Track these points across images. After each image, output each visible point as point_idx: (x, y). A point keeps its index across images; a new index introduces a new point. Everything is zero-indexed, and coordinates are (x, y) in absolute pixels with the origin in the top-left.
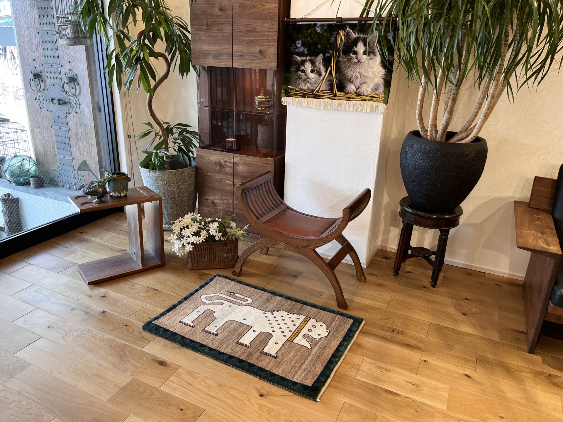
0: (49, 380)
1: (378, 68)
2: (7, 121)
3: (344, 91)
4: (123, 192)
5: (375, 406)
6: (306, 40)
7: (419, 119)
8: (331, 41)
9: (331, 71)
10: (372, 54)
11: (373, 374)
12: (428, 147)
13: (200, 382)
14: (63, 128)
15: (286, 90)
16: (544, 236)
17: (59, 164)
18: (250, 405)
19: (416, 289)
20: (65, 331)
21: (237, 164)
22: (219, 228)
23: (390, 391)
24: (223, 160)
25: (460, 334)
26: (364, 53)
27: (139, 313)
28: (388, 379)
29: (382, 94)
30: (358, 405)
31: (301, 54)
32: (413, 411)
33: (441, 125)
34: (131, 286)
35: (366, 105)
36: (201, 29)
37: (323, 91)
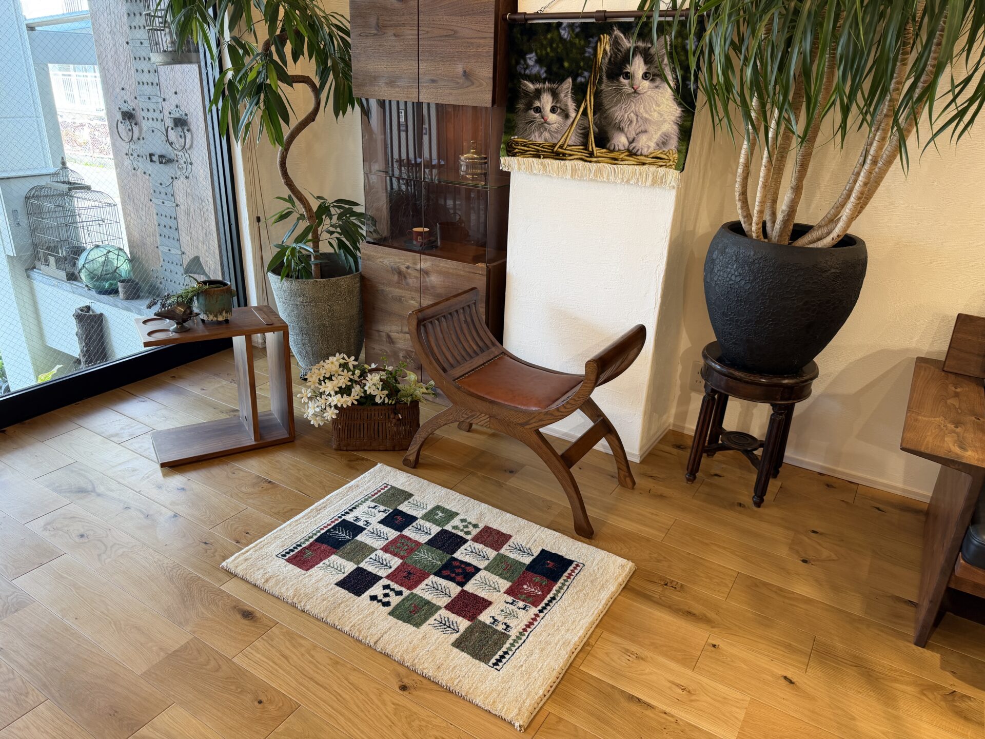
0: (58, 631)
1: (668, 105)
2: (88, 188)
3: (608, 146)
4: (221, 314)
5: (603, 725)
6: (544, 52)
7: (740, 200)
8: (587, 55)
9: (585, 110)
10: (658, 79)
11: (612, 663)
12: (752, 253)
13: (303, 655)
14: (168, 202)
15: (508, 144)
16: (958, 430)
17: (162, 260)
18: (379, 704)
19: (725, 507)
20: (105, 545)
21: (427, 273)
22: (383, 383)
23: (638, 698)
24: (404, 264)
25: (789, 598)
26: (645, 76)
27: (231, 523)
28: (639, 674)
29: (674, 151)
30: (573, 721)
31: (534, 79)
34: (230, 474)
35: (645, 173)
36: (367, 34)
37: (571, 146)
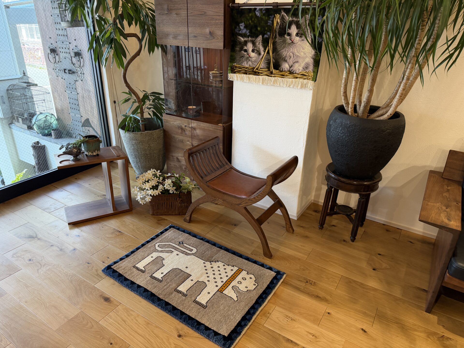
0: (17, 308)
2: (36, 85)
3: (279, 69)
4: (95, 151)
6: (248, 23)
7: (343, 95)
8: (269, 24)
9: (268, 51)
10: (303, 36)
11: (280, 323)
12: (349, 122)
13: (132, 320)
14: (74, 92)
15: (232, 67)
16: (448, 210)
17: (72, 120)
18: (168, 344)
19: (337, 242)
20: (40, 264)
21: (195, 129)
22: (173, 183)
23: (291, 340)
24: (184, 125)
25: (367, 289)
26: (297, 35)
27: (101, 253)
28: (292, 328)
29: (311, 72)
31: (244, 36)
34: (101, 228)
35: (297, 82)
36: (163, 14)
37: (262, 68)
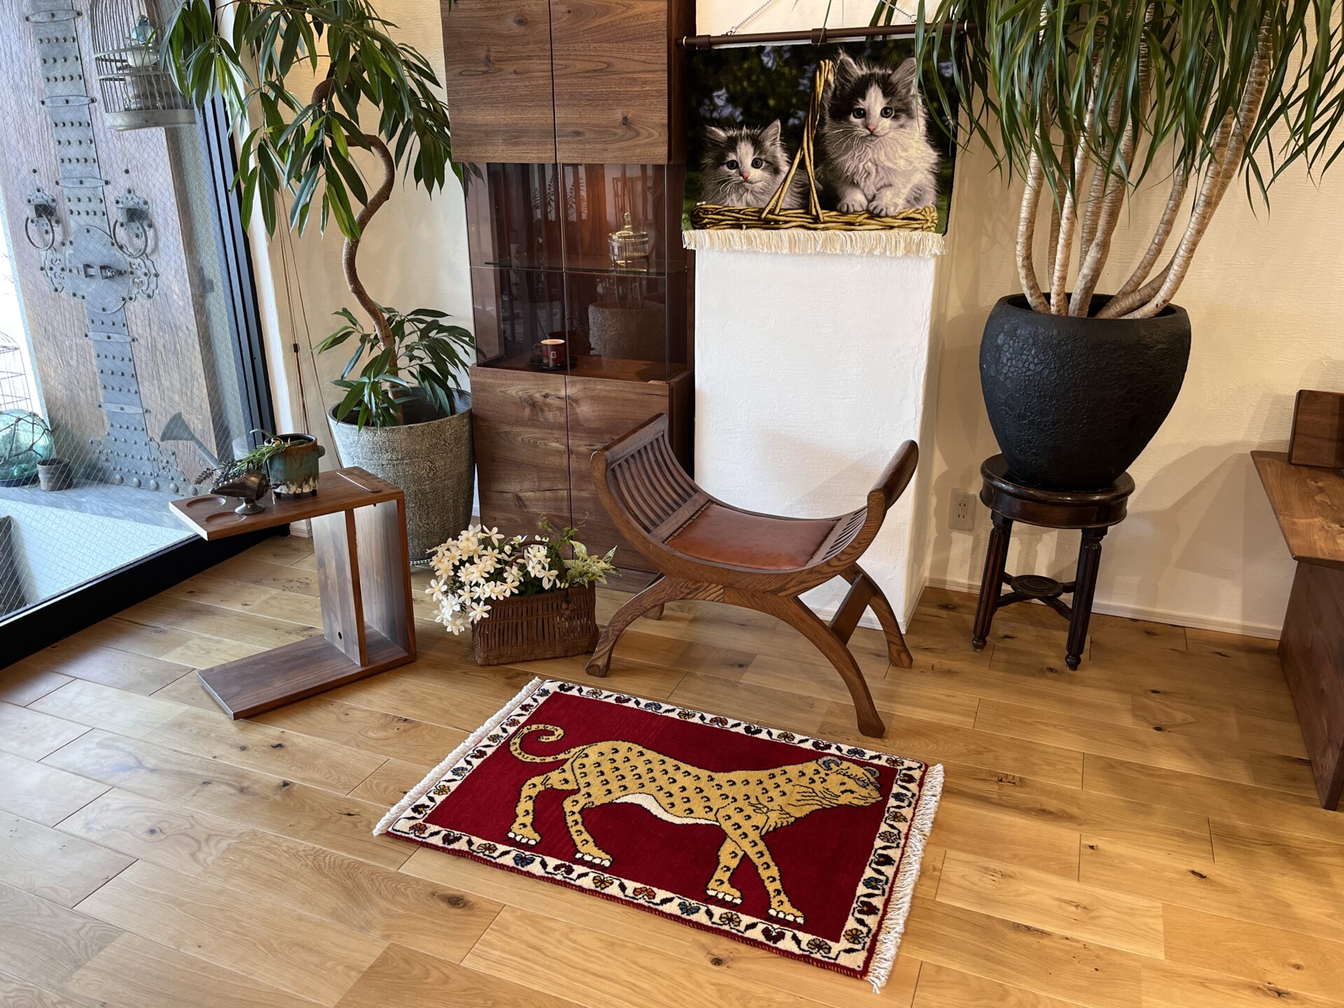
0: (177, 966)
1: (918, 149)
3: (838, 208)
4: (307, 482)
5: (996, 967)
6: (739, 88)
7: (1024, 266)
8: (801, 88)
9: (802, 161)
10: (903, 115)
11: (976, 888)
12: (1055, 332)
13: (560, 942)
14: (117, 336)
15: (692, 212)
17: (108, 426)
18: (694, 987)
19: (1033, 675)
20: (194, 839)
21: (576, 401)
22: (549, 560)
23: (1026, 926)
24: (540, 392)
25: (1159, 776)
26: (885, 113)
27: (375, 782)
28: (1014, 896)
29: (932, 209)
30: (955, 966)
31: (725, 124)
32: (1089, 969)
33: (1080, 277)
34: (342, 716)
35: (894, 240)
36: (473, 73)
37: (786, 209)
